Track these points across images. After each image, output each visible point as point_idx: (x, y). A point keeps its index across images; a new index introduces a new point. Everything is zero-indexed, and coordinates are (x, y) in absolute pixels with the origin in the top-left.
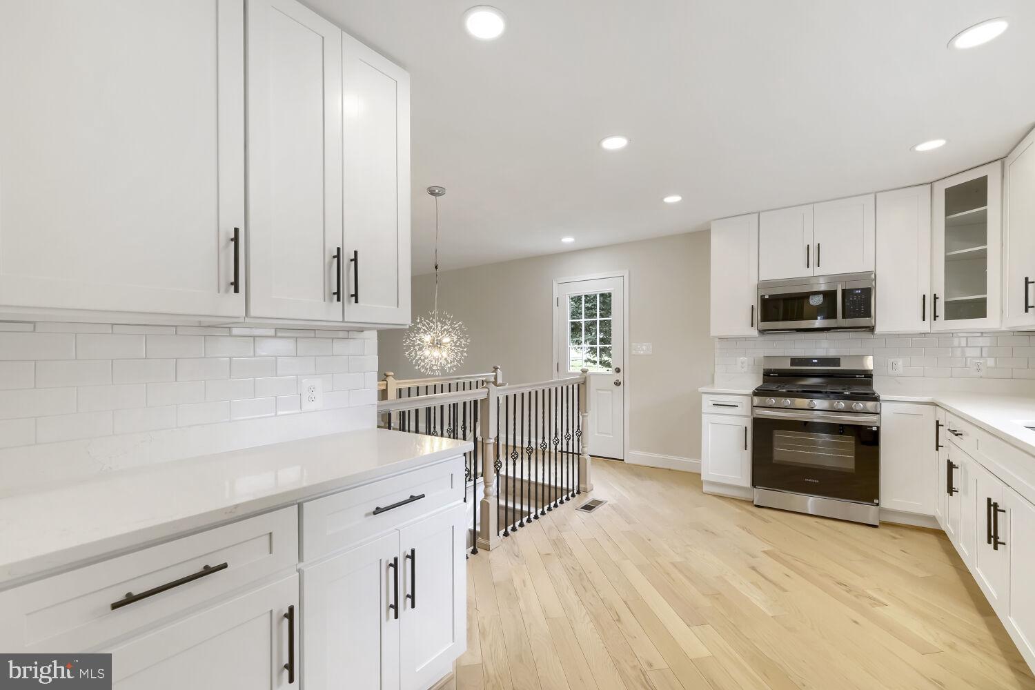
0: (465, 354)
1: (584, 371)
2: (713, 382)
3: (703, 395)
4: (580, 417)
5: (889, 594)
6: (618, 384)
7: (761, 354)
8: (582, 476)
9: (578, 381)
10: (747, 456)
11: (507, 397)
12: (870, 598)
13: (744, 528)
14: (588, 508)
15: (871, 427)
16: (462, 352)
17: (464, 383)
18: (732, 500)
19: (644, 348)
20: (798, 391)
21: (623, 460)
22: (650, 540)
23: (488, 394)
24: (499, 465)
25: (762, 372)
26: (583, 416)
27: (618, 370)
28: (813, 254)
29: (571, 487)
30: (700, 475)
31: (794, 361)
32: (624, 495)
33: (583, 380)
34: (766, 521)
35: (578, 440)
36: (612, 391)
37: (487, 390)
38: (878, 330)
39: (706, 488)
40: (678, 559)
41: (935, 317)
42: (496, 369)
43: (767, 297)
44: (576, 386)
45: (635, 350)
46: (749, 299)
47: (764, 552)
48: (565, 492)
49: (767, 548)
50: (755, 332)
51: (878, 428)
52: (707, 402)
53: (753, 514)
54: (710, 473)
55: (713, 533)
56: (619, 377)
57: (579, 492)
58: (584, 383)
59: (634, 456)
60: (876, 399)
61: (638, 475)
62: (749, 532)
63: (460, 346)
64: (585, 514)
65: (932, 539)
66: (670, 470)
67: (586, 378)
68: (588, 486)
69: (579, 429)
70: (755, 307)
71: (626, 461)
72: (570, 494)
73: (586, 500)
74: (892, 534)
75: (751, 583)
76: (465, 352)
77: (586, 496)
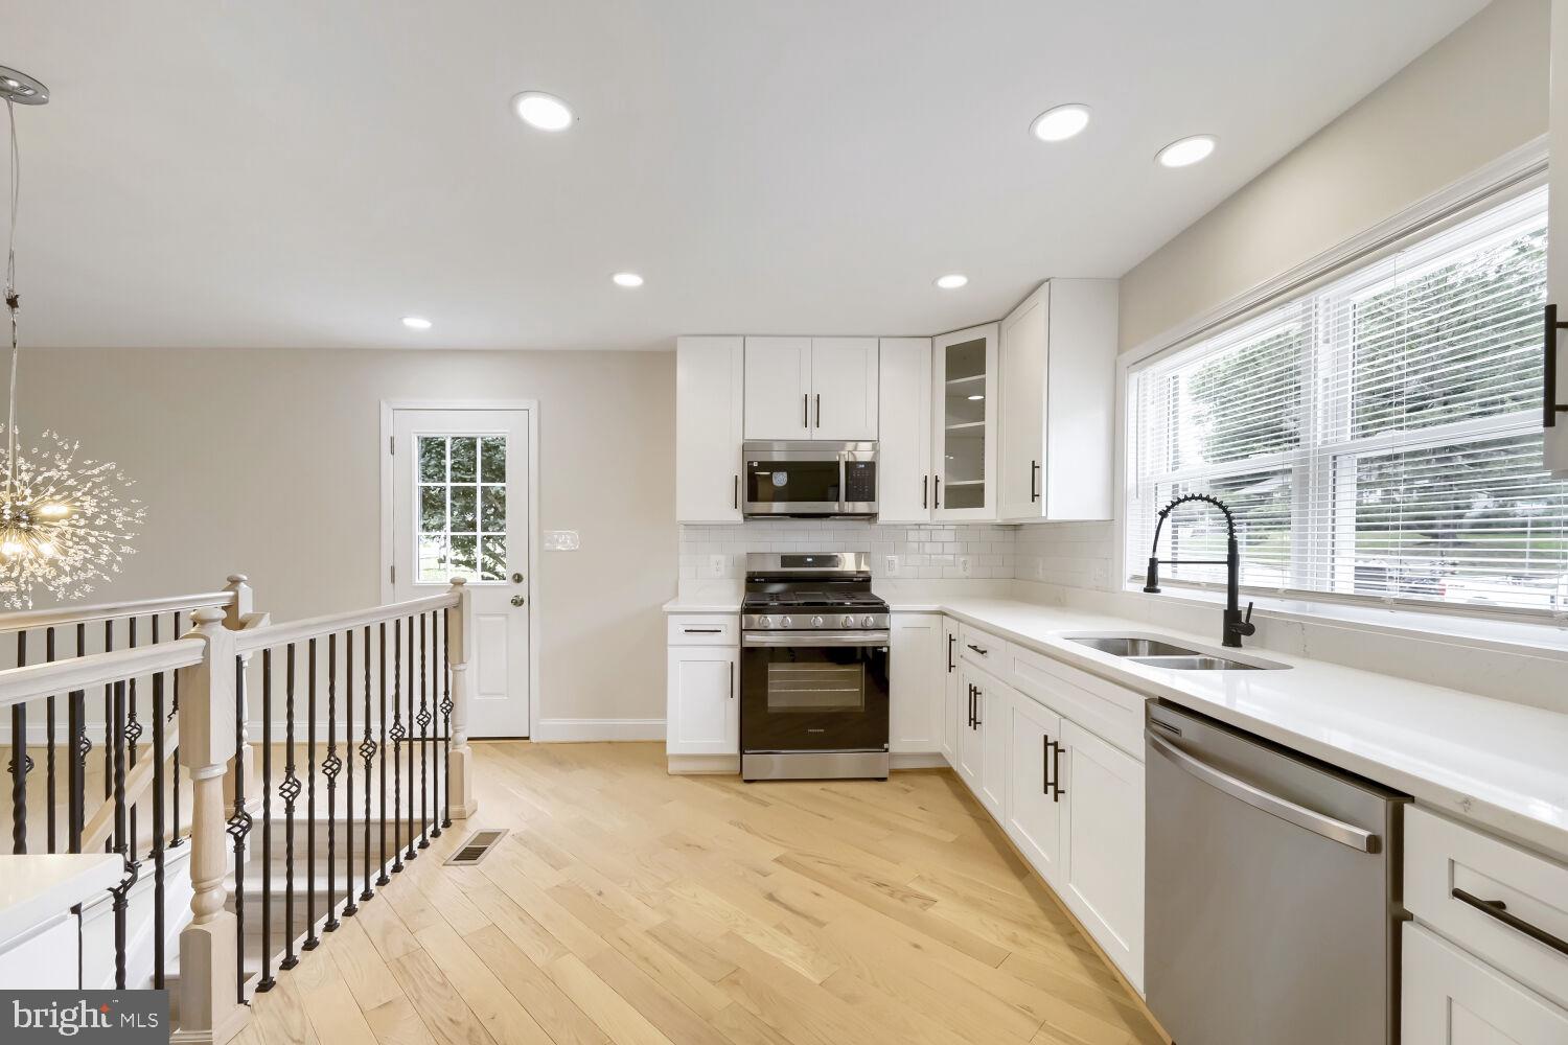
0: (126, 549)
1: (457, 583)
2: (677, 594)
3: (669, 616)
4: (450, 672)
5: (932, 881)
6: (517, 602)
7: (742, 548)
8: (452, 788)
9: (445, 604)
10: (734, 705)
11: (266, 654)
12: (918, 896)
13: (739, 825)
14: (471, 854)
15: (882, 647)
16: (116, 546)
17: (132, 621)
18: (714, 780)
19: (565, 540)
20: (799, 604)
21: (528, 738)
22: (600, 894)
23: (206, 652)
24: (244, 823)
25: (744, 577)
26: (455, 672)
27: (518, 578)
28: (812, 408)
29: (430, 815)
30: (663, 743)
31: (787, 560)
32: (540, 808)
33: (454, 601)
34: (765, 804)
35: (446, 721)
36: (506, 615)
37: (202, 642)
38: (882, 518)
39: (673, 767)
40: (657, 919)
41: (937, 504)
42: (234, 582)
43: (755, 464)
44: (441, 612)
45: (549, 541)
46: (732, 468)
47: (777, 860)
48: (417, 828)
49: (778, 852)
50: (738, 517)
51: (888, 648)
52: (676, 626)
53: (746, 796)
54: (681, 741)
55: (699, 847)
56: (520, 590)
57: (447, 824)
58: (459, 606)
59: (550, 728)
60: (885, 610)
61: (559, 763)
62: (748, 830)
63: (109, 525)
64: (467, 869)
65: (938, 782)
66: (610, 742)
67: (461, 596)
68: (467, 808)
69: (446, 698)
70: (740, 479)
71: (533, 739)
72: (430, 829)
73: (464, 838)
74: (903, 785)
75: (776, 927)
76: (126, 543)
77: (463, 829)
